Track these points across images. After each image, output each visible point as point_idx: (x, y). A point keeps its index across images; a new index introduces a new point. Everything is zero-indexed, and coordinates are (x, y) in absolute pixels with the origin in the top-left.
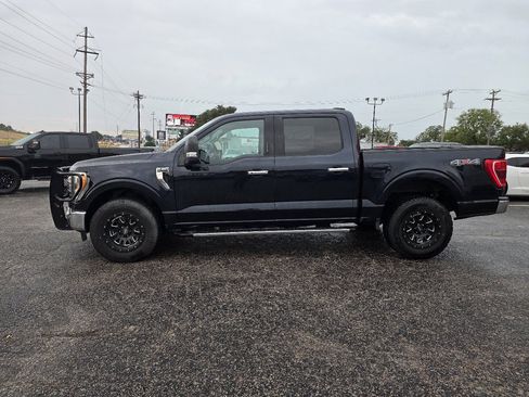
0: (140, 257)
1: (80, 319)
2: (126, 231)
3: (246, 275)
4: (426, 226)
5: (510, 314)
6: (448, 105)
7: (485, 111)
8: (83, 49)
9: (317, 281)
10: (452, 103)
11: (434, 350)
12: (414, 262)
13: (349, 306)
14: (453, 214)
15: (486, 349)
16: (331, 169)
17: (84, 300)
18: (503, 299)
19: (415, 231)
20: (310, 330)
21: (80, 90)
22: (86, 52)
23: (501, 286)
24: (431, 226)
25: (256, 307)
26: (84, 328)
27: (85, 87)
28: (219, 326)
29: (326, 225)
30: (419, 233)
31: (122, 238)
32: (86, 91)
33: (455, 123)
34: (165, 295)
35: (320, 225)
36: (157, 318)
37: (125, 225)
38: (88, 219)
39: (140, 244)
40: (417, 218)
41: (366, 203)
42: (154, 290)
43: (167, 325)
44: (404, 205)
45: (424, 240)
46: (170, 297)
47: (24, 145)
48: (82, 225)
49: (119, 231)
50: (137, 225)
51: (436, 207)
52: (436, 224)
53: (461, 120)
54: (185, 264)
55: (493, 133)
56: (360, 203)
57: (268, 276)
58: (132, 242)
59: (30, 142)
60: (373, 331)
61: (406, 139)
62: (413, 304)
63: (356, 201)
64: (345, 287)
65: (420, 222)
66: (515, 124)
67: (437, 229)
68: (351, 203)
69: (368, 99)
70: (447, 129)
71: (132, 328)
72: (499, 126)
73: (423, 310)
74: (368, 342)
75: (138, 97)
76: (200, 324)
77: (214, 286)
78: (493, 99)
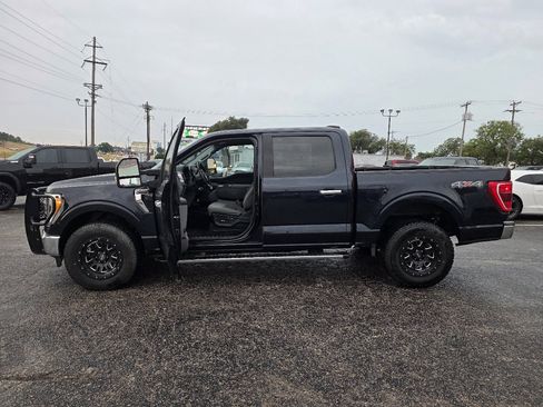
0: (118, 285)
1: (37, 359)
2: (102, 257)
3: (228, 307)
4: (425, 252)
5: (508, 355)
6: (467, 118)
7: (505, 123)
8: (91, 60)
9: (304, 313)
10: (470, 115)
11: (418, 399)
12: (412, 292)
13: (333, 344)
14: (454, 240)
15: (477, 399)
16: (323, 192)
17: (47, 335)
18: (503, 336)
19: (413, 257)
20: (285, 373)
21: (86, 101)
22: (94, 63)
23: (502, 321)
24: (430, 252)
25: (231, 345)
26: (38, 370)
27: (93, 98)
28: (186, 368)
29: (319, 251)
30: (418, 260)
31: (99, 265)
32: (94, 102)
33: (475, 136)
34: (134, 330)
35: (312, 251)
36: (120, 358)
37: (102, 251)
38: (62, 244)
39: (117, 271)
40: (415, 244)
41: (361, 228)
42: (125, 324)
43: (130, 367)
44: (401, 230)
45: (424, 267)
46: (139, 332)
47: (19, 160)
48: (56, 250)
49: (95, 256)
50: (114, 251)
51: (436, 232)
52: (435, 251)
53: (481, 131)
54: (164, 293)
55: (514, 147)
56: (354, 227)
57: (251, 308)
58: (110, 269)
59: (26, 157)
60: (354, 375)
61: (424, 152)
62: (402, 342)
63: (349, 225)
64: (333, 320)
65: (419, 248)
66: (536, 137)
67: (437, 256)
68: (345, 228)
69: (382, 111)
70: (466, 141)
71: (90, 370)
72: (519, 138)
73: (413, 349)
74: (345, 389)
75: (148, 108)
76: (166, 365)
77: (191, 319)
78: (514, 111)
